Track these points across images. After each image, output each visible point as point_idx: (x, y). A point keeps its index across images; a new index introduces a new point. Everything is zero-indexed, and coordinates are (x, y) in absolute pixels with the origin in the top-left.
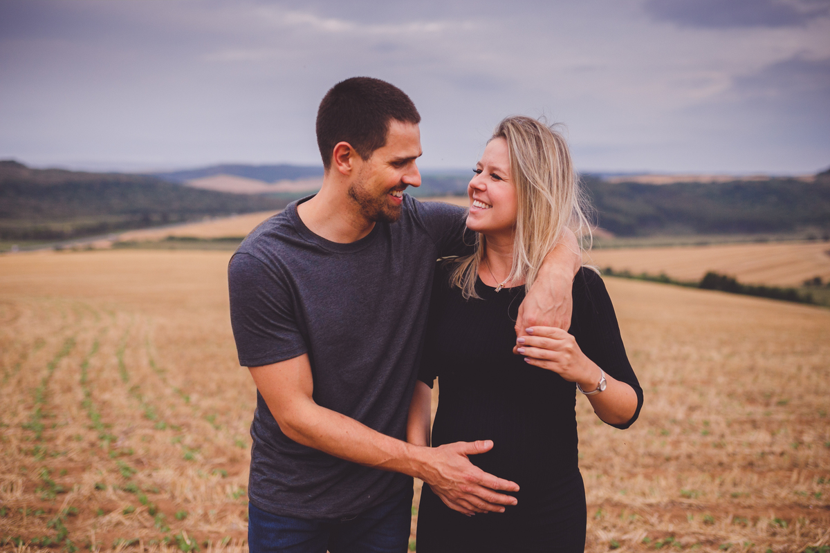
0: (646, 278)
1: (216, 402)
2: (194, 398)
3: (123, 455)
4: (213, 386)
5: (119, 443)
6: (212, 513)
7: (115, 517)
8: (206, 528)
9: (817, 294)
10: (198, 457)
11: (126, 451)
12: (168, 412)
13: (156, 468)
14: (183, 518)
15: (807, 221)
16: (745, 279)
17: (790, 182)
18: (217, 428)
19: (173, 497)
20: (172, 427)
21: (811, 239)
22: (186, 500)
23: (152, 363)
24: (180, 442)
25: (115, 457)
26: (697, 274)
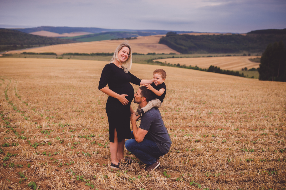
0: (191, 68)
1: (36, 105)
2: (29, 104)
3: (6, 119)
4: (36, 101)
5: (5, 116)
6: (31, 131)
7: (4, 133)
8: (29, 135)
9: (245, 73)
10: (29, 119)
11: (7, 118)
12: (21, 108)
13: (16, 122)
14: (23, 133)
15: (243, 49)
16: (222, 68)
17: (239, 35)
18: (36, 112)
19: (20, 128)
20: (22, 112)
21: (245, 55)
22: (24, 129)
23: (16, 95)
24: (24, 115)
25: (4, 120)
26: (207, 67)
